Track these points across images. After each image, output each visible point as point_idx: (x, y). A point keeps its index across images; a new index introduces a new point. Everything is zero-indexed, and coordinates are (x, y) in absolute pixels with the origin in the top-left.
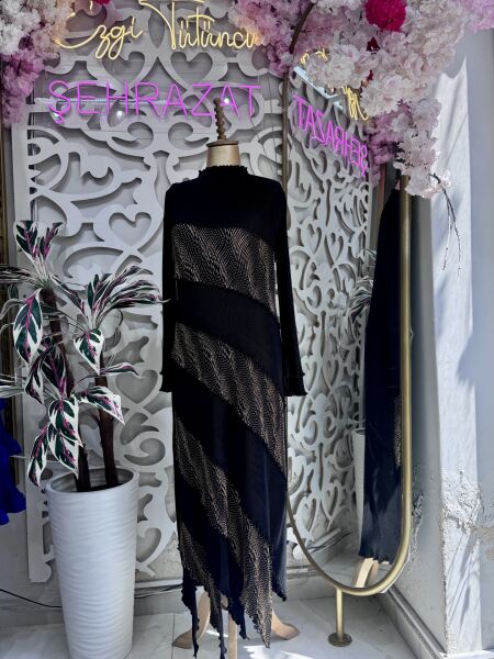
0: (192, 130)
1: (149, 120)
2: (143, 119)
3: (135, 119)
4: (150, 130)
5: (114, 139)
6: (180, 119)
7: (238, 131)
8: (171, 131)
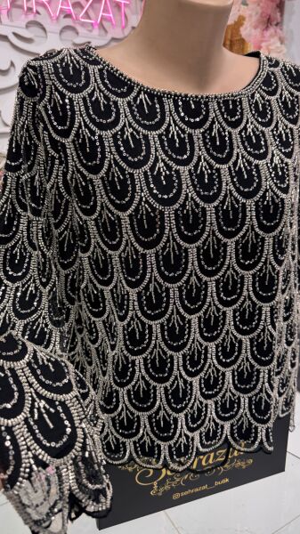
0: (77, 33)
1: (43, 19)
2: (39, 19)
3: (31, 17)
4: (44, 29)
5: (15, 34)
6: (68, 22)
7: (114, 39)
8: (61, 32)
